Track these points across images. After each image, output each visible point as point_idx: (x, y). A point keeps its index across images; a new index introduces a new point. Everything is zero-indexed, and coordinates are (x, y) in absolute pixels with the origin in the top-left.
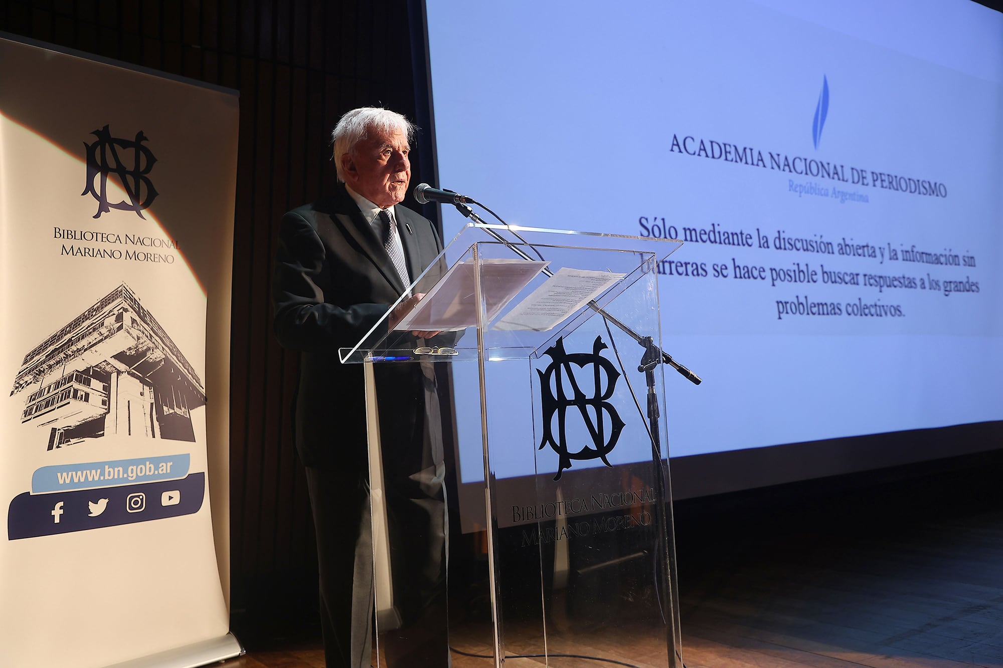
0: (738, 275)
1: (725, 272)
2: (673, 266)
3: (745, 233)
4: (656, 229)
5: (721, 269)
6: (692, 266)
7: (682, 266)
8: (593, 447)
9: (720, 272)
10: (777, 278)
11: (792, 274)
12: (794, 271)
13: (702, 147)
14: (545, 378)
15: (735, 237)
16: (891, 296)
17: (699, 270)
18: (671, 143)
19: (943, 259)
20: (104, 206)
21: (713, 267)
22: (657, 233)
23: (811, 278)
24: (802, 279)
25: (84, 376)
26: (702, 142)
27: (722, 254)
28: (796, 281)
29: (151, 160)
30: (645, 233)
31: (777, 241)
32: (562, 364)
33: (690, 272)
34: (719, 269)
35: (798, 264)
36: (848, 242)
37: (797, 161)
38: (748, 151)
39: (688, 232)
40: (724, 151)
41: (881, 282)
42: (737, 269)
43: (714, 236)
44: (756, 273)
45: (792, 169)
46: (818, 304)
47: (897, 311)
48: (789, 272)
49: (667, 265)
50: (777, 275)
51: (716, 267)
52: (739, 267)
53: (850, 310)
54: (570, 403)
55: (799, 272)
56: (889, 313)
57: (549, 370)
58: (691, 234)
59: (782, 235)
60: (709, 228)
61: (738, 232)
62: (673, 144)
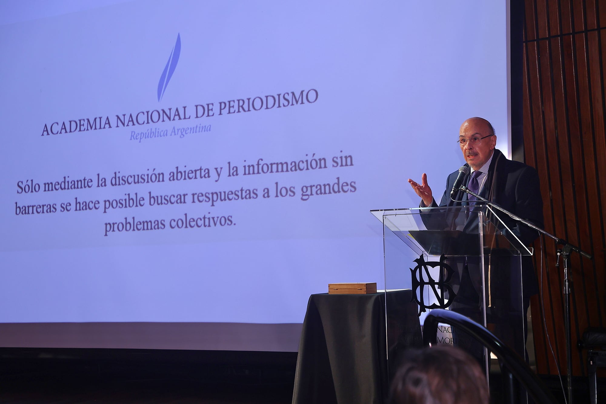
0: (78, 208)
1: (68, 208)
2: (35, 208)
3: (87, 178)
4: (27, 187)
5: (66, 206)
6: (47, 207)
7: (40, 207)
8: (438, 304)
9: (65, 208)
10: (109, 206)
11: (124, 202)
12: (126, 200)
13: (63, 127)
14: (413, 272)
15: (80, 183)
17: (51, 208)
18: (43, 130)
19: (302, 166)
21: (61, 205)
22: (27, 190)
23: (139, 203)
24: (131, 205)
26: (64, 123)
27: (68, 196)
28: (126, 207)
30: (20, 190)
31: (114, 180)
32: (423, 266)
33: (45, 211)
34: (65, 207)
35: (129, 195)
36: (181, 169)
37: (141, 115)
38: (98, 120)
39: (47, 186)
40: (79, 125)
41: (213, 197)
42: (78, 205)
43: (64, 185)
44: (91, 205)
45: (135, 122)
46: (144, 222)
47: (228, 220)
48: (121, 201)
49: (30, 209)
51: (63, 205)
52: (79, 203)
53: (174, 224)
54: (427, 283)
55: (129, 200)
56: (218, 223)
57: (416, 269)
58: (49, 187)
59: (118, 175)
60: (61, 180)
61: (82, 179)
62: (44, 131)
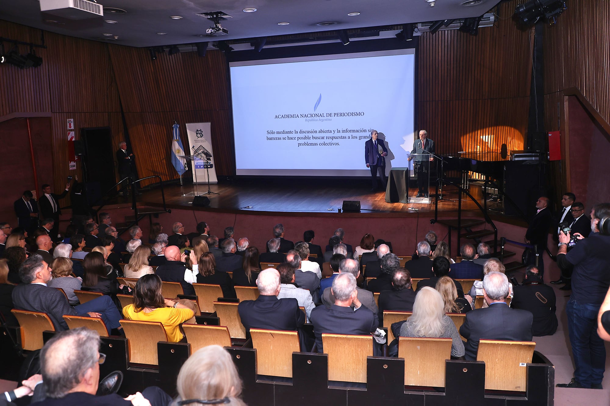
1: (286, 139)
2: (274, 138)
9: (284, 139)
16: (335, 141)
17: (279, 139)
19: (359, 131)
20: (198, 137)
22: (270, 133)
23: (309, 138)
25: (199, 154)
26: (282, 115)
27: (286, 135)
28: (305, 139)
29: (202, 132)
30: (268, 133)
31: (300, 132)
33: (277, 139)
35: (306, 136)
36: (322, 130)
37: (309, 115)
38: (294, 115)
40: (288, 116)
41: (332, 138)
42: (289, 138)
43: (284, 132)
44: (293, 138)
45: (307, 116)
46: (311, 143)
47: (337, 144)
48: (303, 138)
49: (272, 138)
50: (299, 138)
53: (320, 144)
56: (334, 145)
58: (278, 133)
59: (302, 130)
60: (282, 131)
61: (290, 131)
62: (276, 117)
